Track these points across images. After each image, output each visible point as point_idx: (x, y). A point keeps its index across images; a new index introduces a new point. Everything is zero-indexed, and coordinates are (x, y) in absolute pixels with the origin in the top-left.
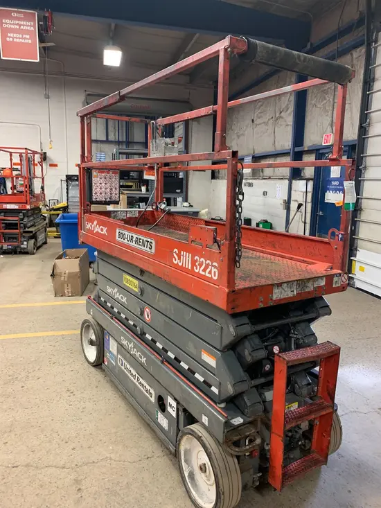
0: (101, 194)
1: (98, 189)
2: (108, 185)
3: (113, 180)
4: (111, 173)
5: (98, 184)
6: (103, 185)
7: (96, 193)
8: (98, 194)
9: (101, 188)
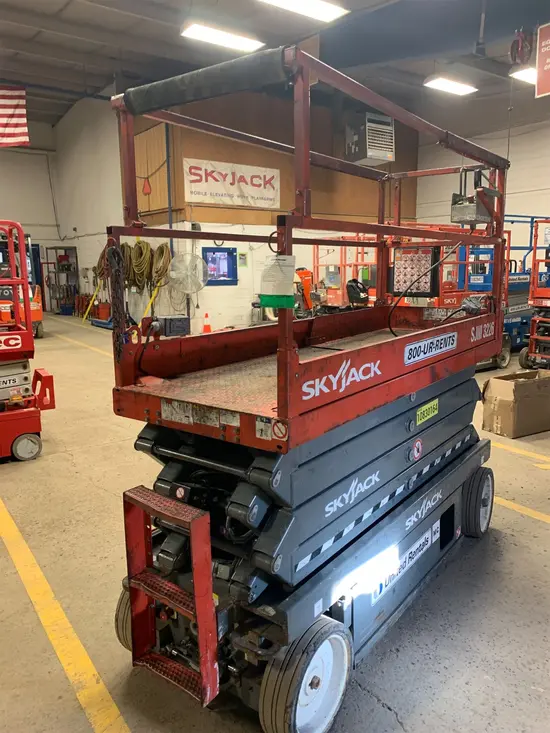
0: (405, 282)
1: (401, 276)
2: (416, 269)
3: (423, 262)
4: (420, 252)
5: (402, 270)
6: (409, 269)
7: (398, 282)
8: (401, 283)
9: (405, 275)
